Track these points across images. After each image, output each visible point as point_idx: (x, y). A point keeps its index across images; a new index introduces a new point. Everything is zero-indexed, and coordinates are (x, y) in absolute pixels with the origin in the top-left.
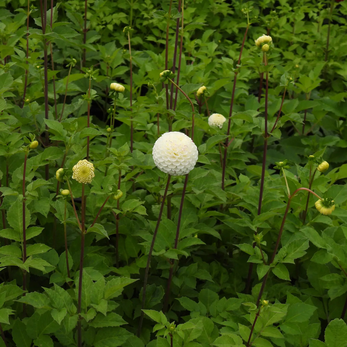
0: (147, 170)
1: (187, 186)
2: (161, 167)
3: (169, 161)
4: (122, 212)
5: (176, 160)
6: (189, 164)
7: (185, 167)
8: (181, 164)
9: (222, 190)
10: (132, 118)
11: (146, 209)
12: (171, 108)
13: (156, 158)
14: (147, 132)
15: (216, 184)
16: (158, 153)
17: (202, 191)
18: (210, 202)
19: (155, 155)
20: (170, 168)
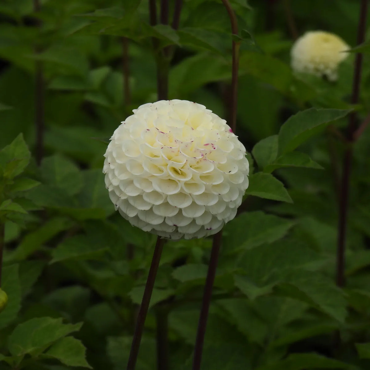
0: (91, 221)
1: (219, 274)
2: (131, 214)
3: (156, 194)
4: (9, 360)
5: (176, 191)
6: (221, 202)
7: (206, 213)
8: (194, 203)
9: (333, 285)
10: (40, 49)
11: (84, 349)
12: (164, 21)
13: (115, 183)
14: (90, 98)
15: (313, 266)
16: (123, 168)
17: (266, 290)
18: (296, 324)
19: (110, 176)
20: (161, 217)
